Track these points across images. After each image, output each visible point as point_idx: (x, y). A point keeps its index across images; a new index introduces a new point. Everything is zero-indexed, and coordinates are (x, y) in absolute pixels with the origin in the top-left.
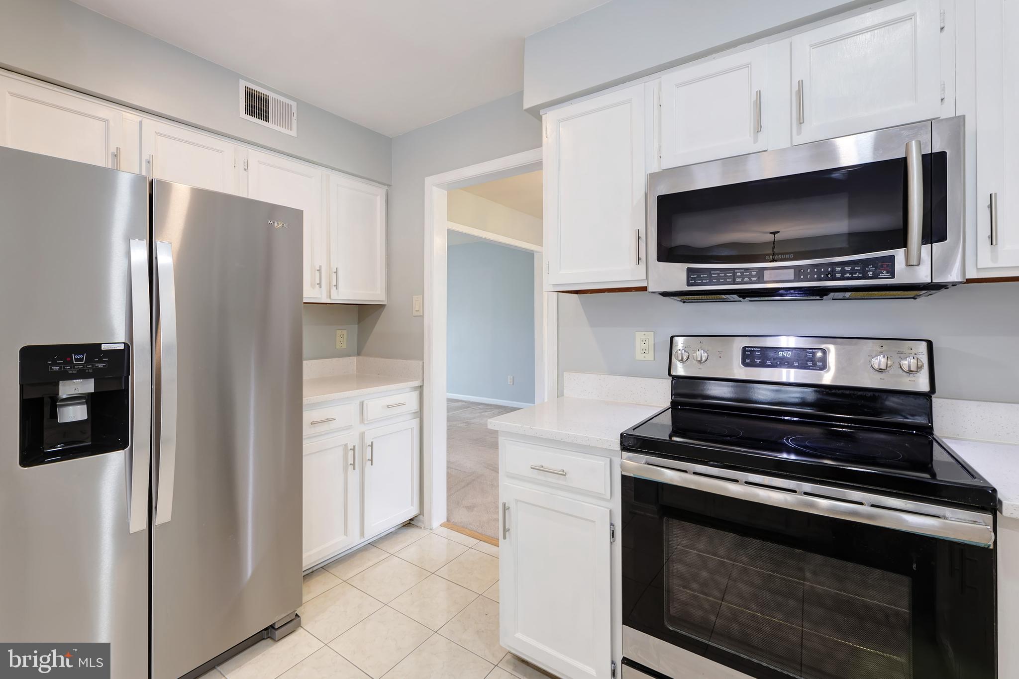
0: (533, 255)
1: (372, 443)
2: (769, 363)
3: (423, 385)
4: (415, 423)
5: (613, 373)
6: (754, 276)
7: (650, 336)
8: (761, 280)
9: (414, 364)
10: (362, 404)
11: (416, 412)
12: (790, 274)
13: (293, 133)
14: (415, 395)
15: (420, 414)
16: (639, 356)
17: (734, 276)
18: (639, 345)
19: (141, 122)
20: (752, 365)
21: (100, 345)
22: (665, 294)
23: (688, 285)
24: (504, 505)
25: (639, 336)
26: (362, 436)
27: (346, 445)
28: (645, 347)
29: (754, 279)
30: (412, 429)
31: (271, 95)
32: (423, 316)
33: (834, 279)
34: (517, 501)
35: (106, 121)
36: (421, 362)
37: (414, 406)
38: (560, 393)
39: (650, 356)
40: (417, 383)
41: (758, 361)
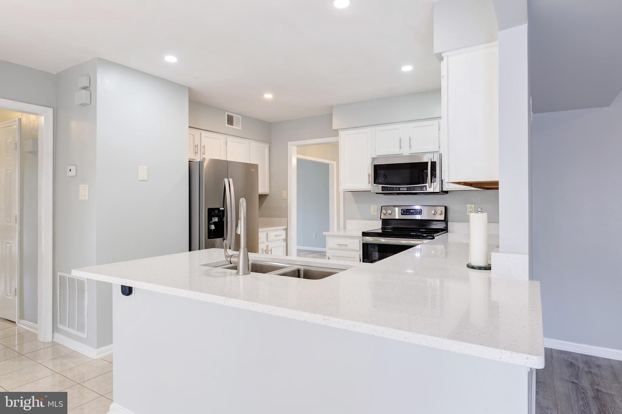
0: (329, 165)
1: (271, 249)
2: (408, 214)
3: (287, 228)
4: (284, 244)
5: (363, 219)
6: (398, 189)
7: (376, 206)
8: (399, 190)
9: (284, 219)
10: (267, 234)
11: (285, 239)
12: (406, 189)
13: (240, 128)
14: (285, 232)
15: (286, 240)
16: (372, 213)
17: (393, 189)
18: (372, 210)
19: (201, 133)
20: (404, 214)
21: (220, 208)
22: (377, 193)
23: (382, 191)
24: (328, 257)
25: (372, 206)
26: (267, 246)
27: (263, 249)
28: (374, 210)
29: (398, 190)
30: (283, 246)
31: (234, 115)
32: (287, 200)
33: (415, 190)
34: (332, 256)
35: (193, 135)
36: (287, 219)
37: (284, 237)
38: (345, 228)
39: (376, 213)
40: (285, 227)
41: (405, 213)
